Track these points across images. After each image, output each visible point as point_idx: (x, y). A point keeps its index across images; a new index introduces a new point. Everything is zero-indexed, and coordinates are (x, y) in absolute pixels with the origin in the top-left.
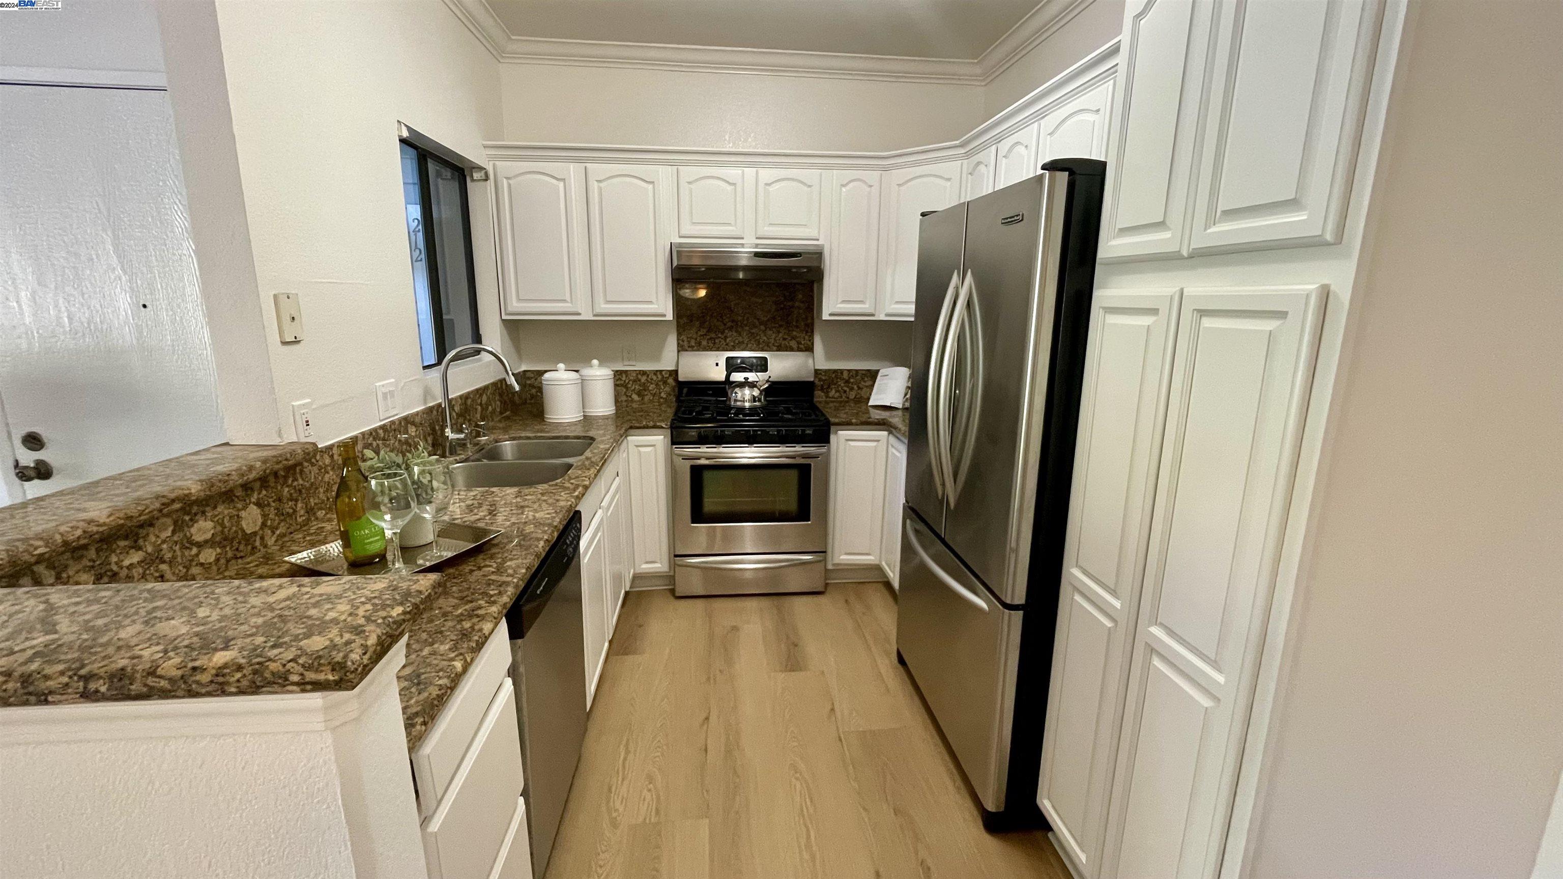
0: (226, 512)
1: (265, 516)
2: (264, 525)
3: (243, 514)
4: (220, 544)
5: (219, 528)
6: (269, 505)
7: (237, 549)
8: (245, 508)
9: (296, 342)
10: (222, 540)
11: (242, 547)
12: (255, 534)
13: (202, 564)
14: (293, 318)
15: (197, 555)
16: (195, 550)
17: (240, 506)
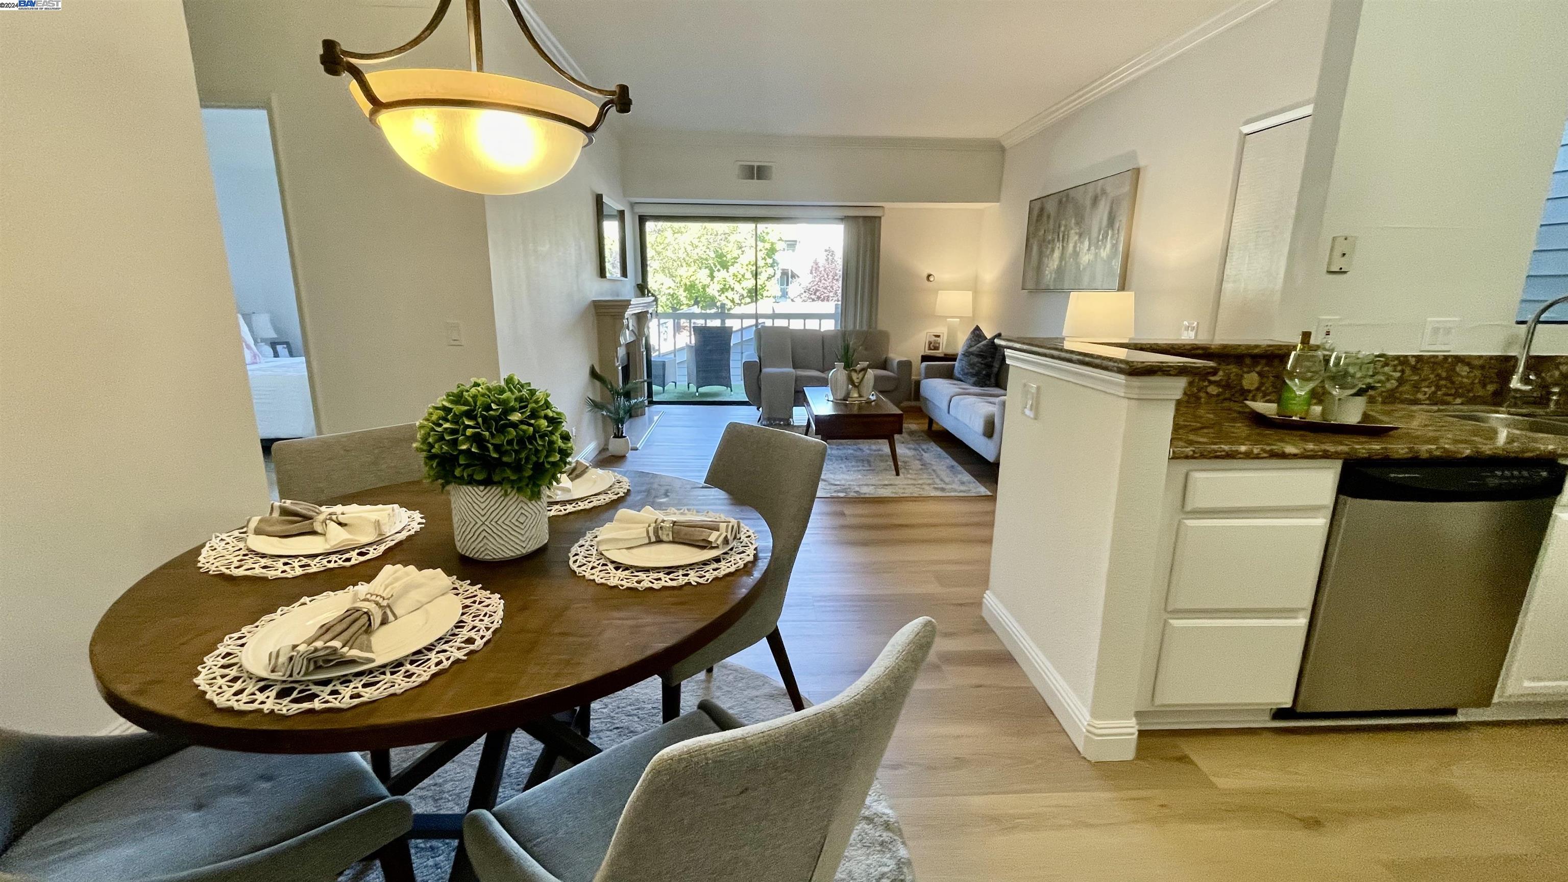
0: (1234, 370)
1: (1262, 384)
2: (1258, 389)
3: (1245, 376)
4: (1223, 387)
5: (1225, 378)
6: (1268, 377)
7: (1233, 395)
8: (1248, 372)
9: (1341, 272)
10: (1226, 385)
11: (1237, 395)
12: (1249, 391)
13: (1207, 393)
14: (1344, 254)
15: (1206, 386)
16: (1206, 383)
17: (1245, 369)
